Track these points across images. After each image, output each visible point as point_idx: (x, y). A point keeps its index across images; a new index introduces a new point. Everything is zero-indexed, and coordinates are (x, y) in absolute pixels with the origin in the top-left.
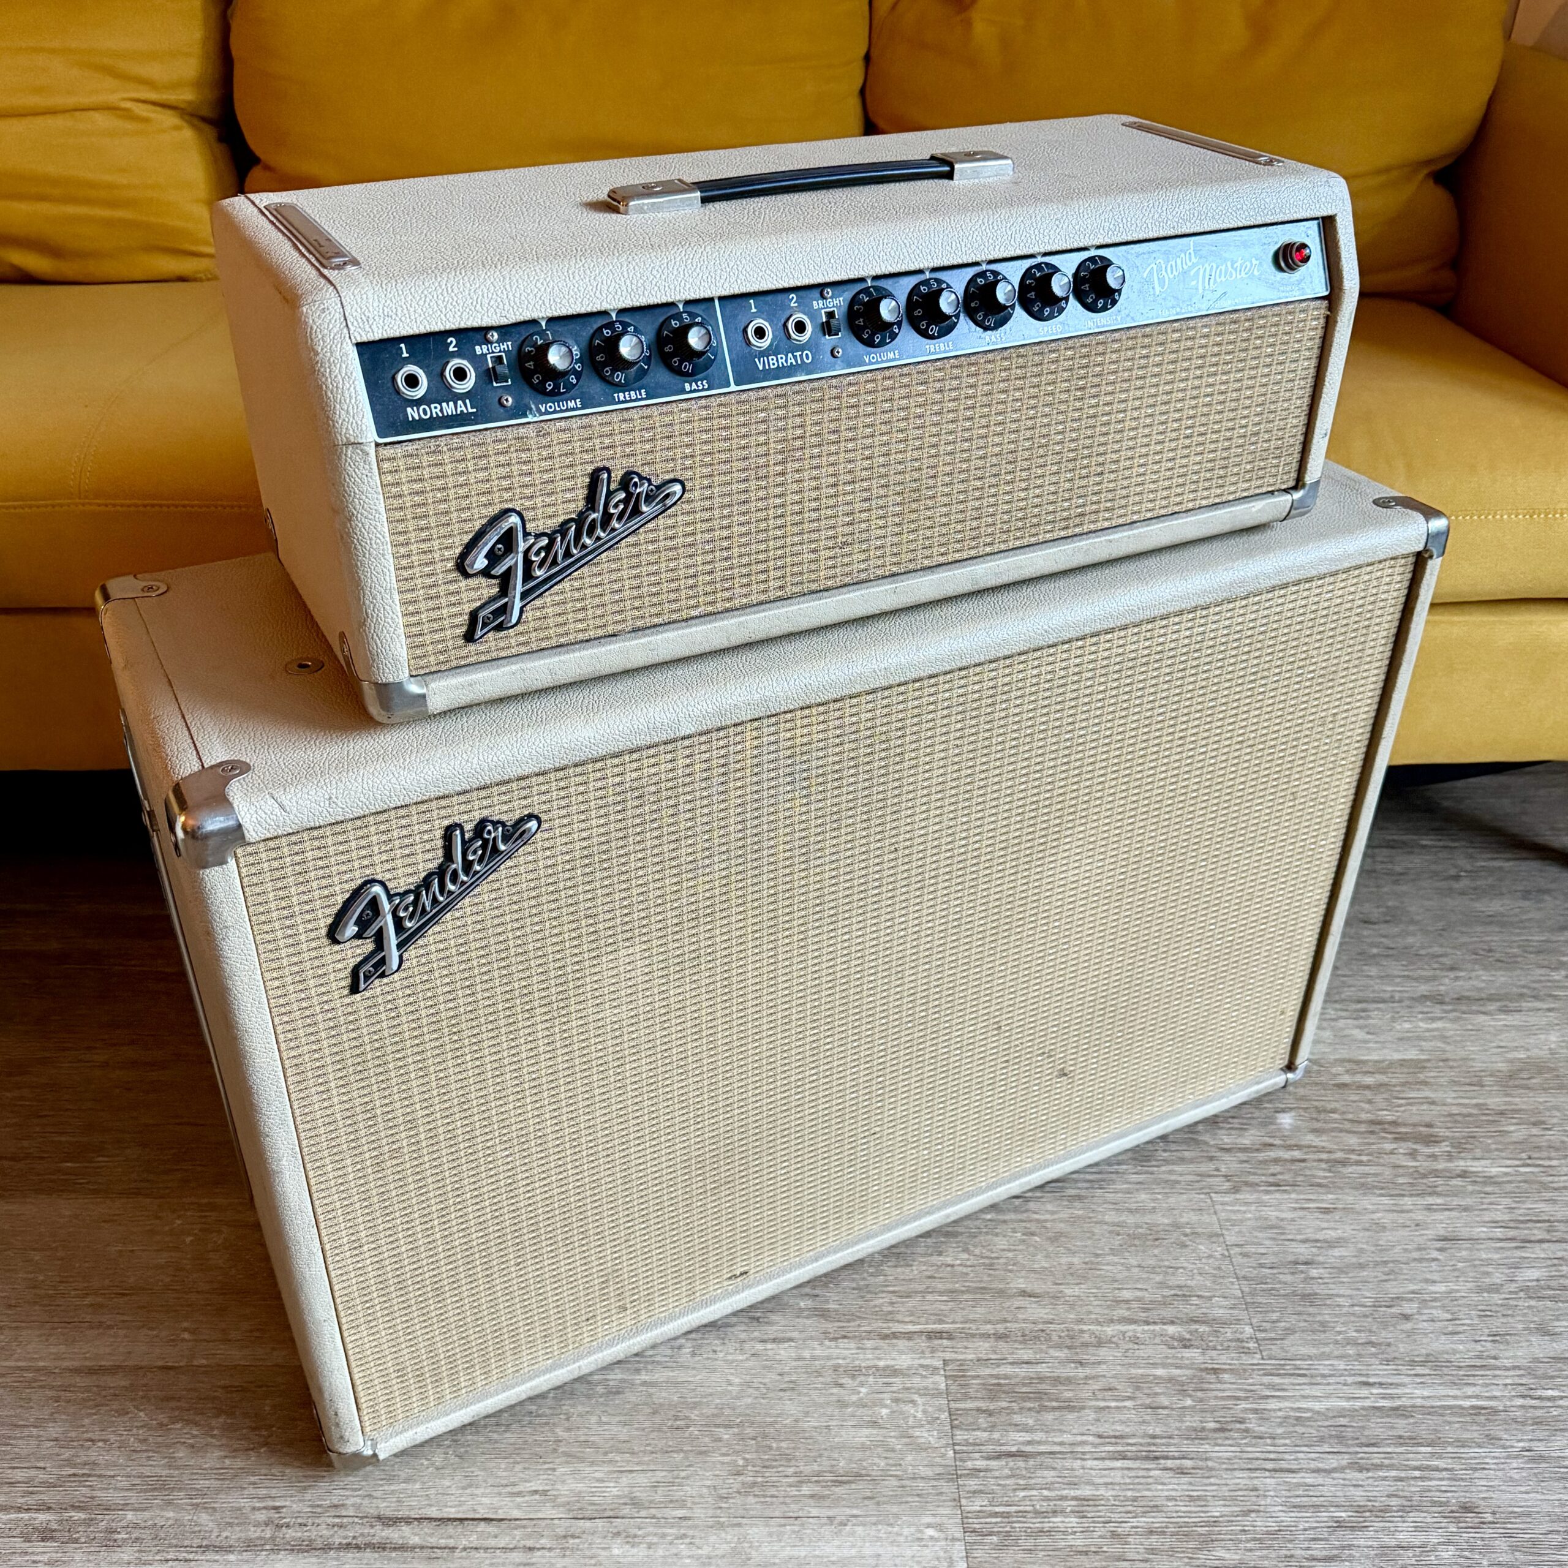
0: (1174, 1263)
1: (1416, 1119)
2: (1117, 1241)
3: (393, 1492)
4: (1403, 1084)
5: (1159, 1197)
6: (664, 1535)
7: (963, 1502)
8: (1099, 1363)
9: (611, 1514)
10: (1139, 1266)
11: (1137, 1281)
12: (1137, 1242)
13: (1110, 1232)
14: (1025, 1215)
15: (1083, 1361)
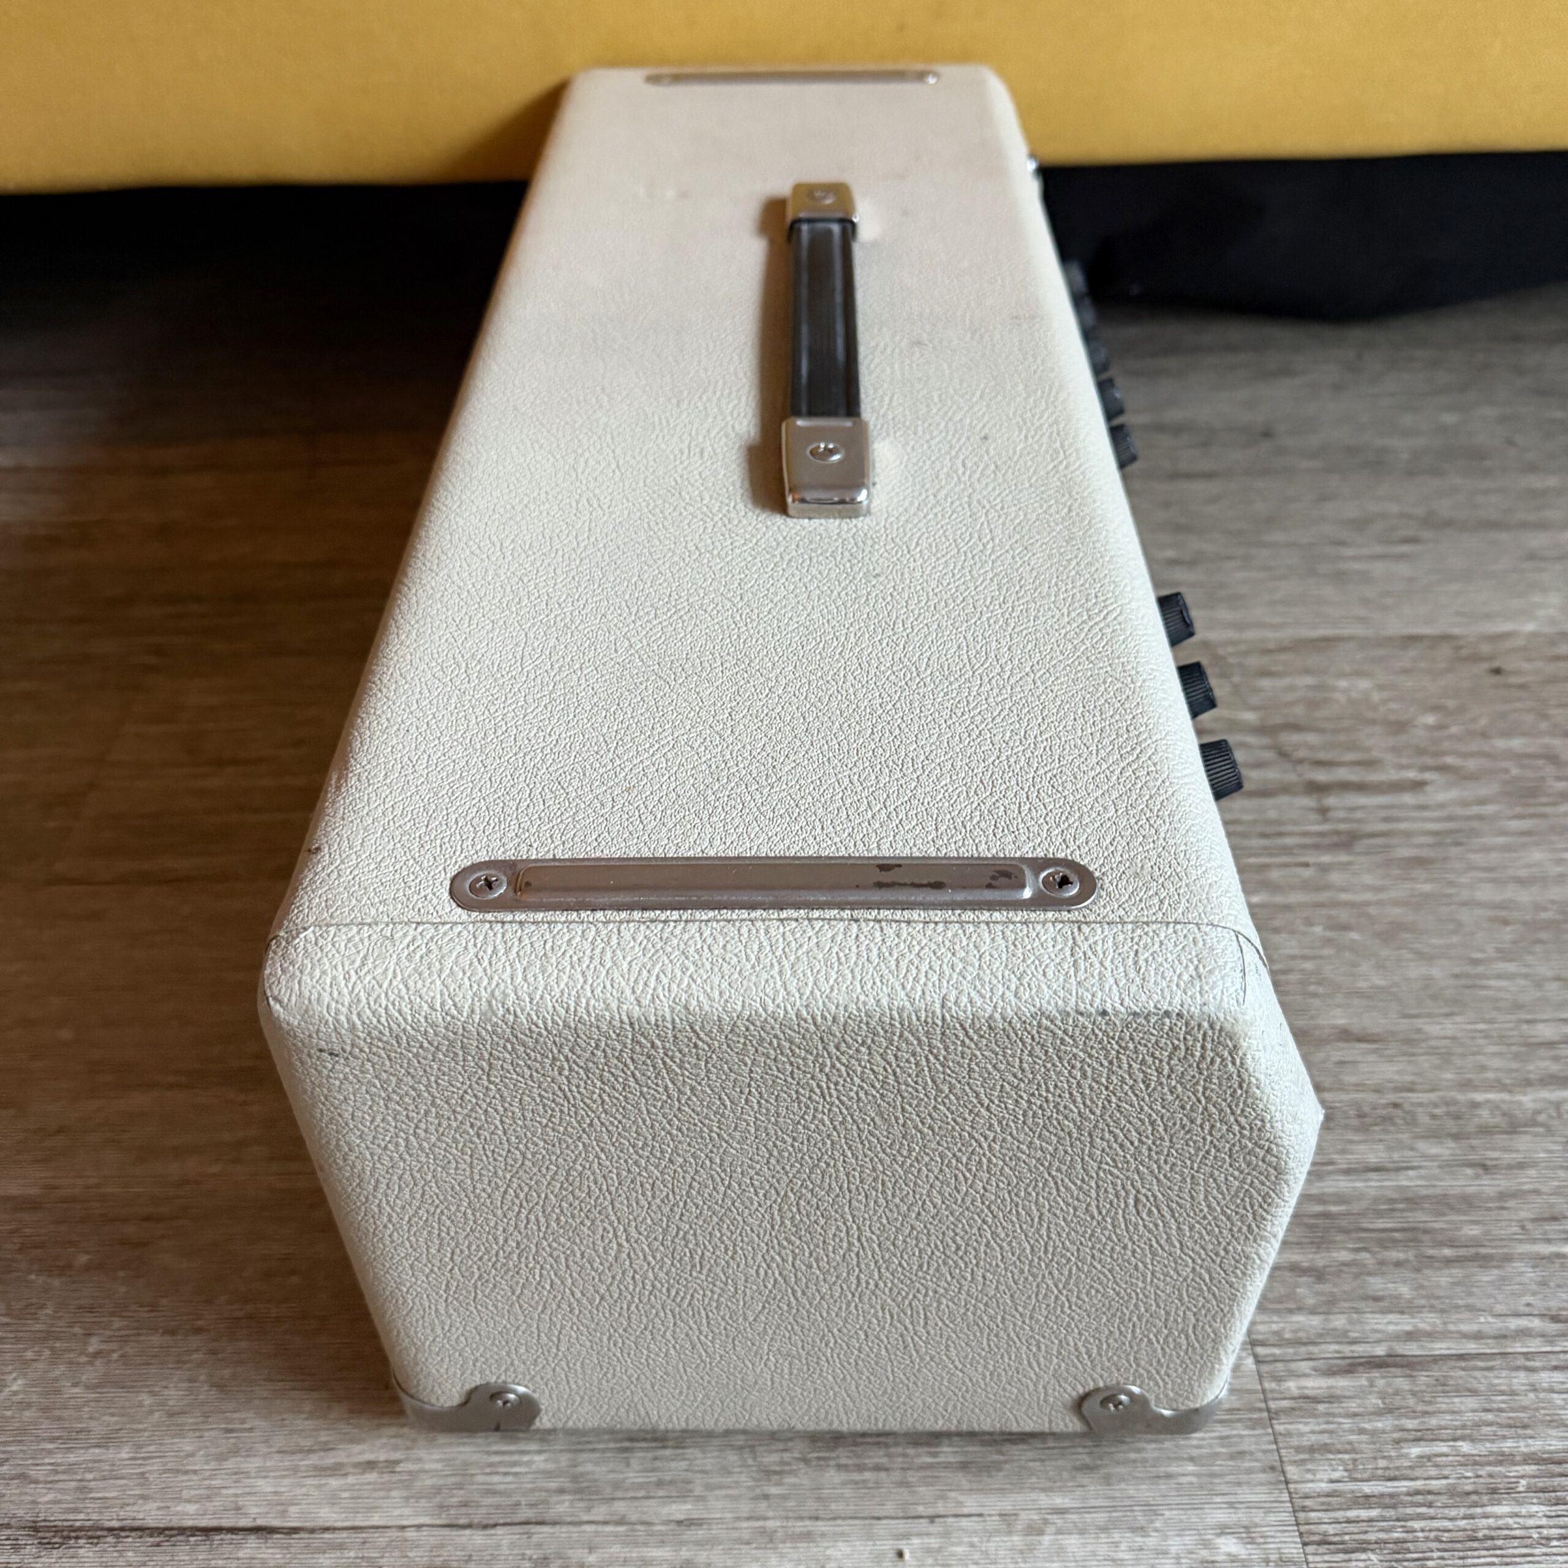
2: (1508, 934)
3: (71, 1468)
7: (1292, 1471)
8: (1521, 1166)
9: (526, 1513)
12: (1544, 935)
13: (1493, 920)
15: (1489, 1163)
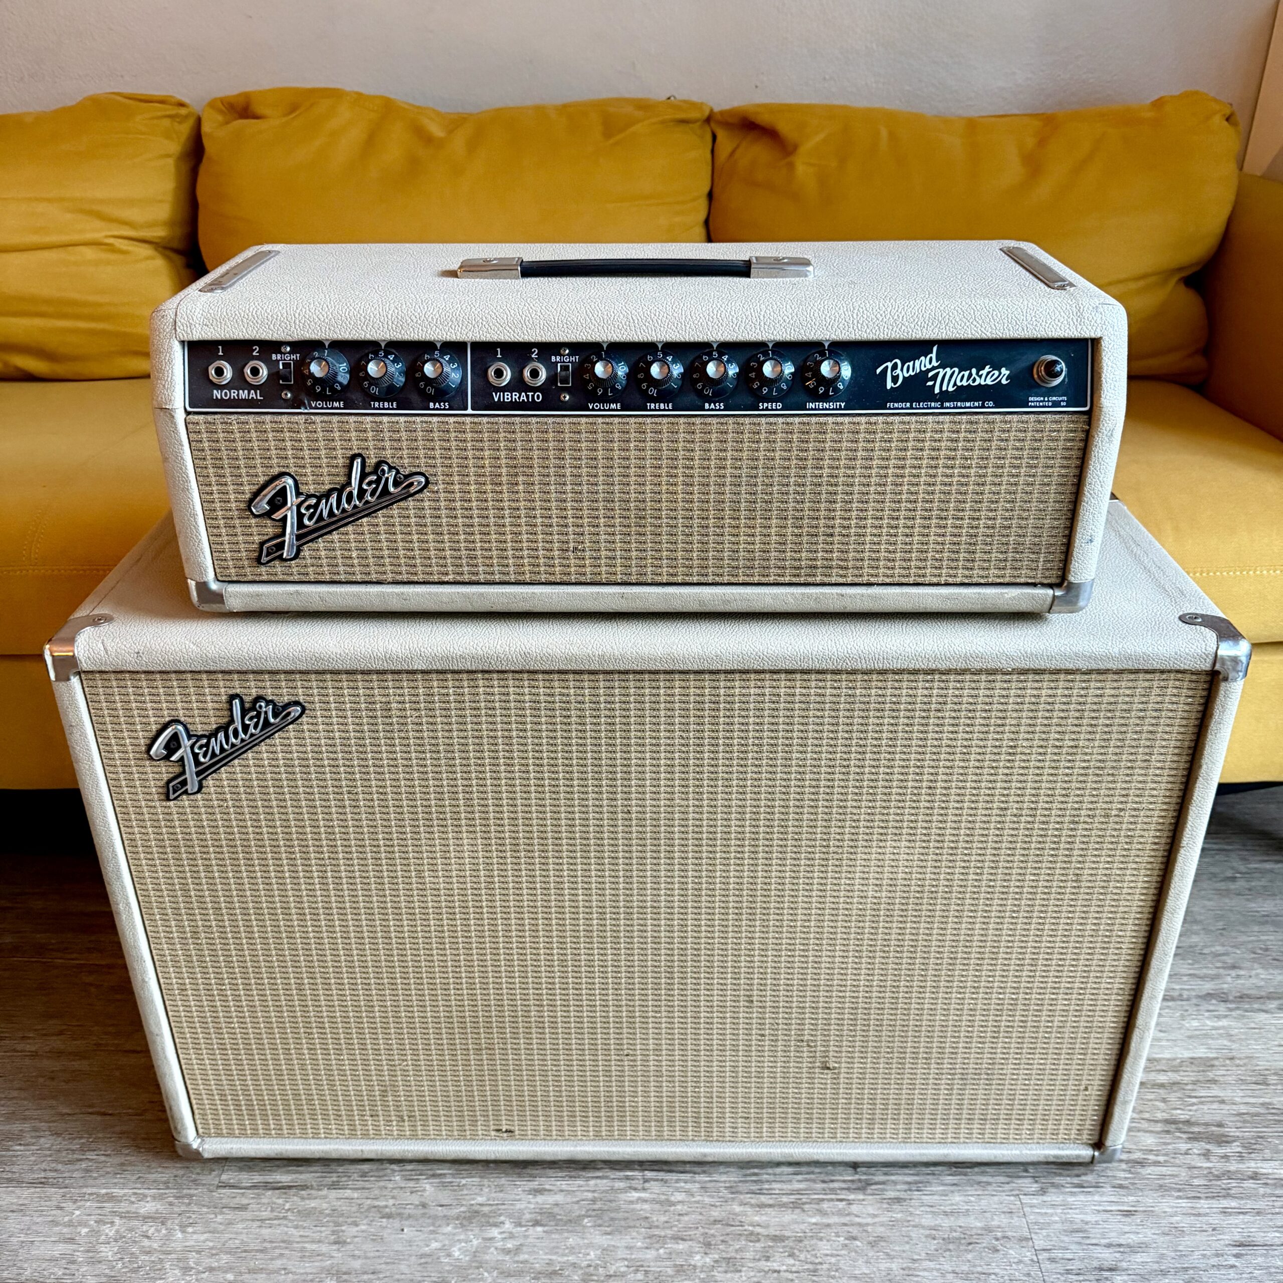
0: (985, 1269)
1: (1207, 1118)
4: (1194, 1083)
5: (972, 1199)
10: (954, 1272)
14: (848, 1218)
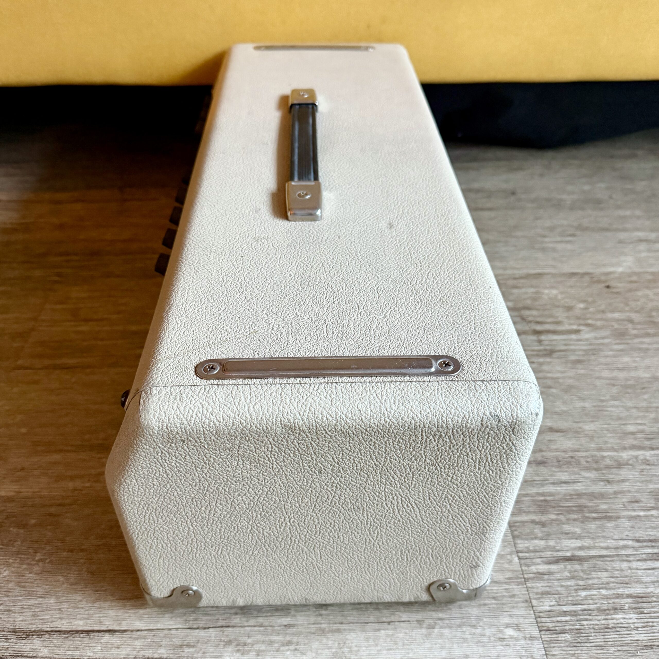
3: (30, 607)
6: (271, 643)
7: (534, 602)
8: (623, 481)
9: (221, 623)
11: (637, 418)
13: (609, 384)
15: (610, 480)
